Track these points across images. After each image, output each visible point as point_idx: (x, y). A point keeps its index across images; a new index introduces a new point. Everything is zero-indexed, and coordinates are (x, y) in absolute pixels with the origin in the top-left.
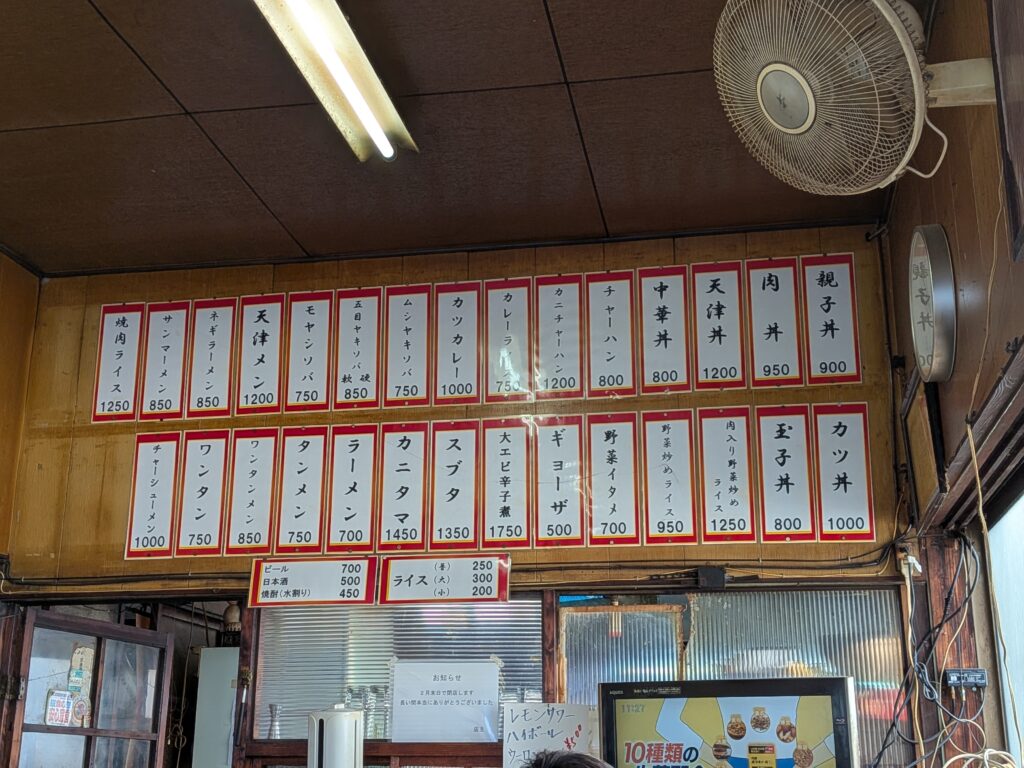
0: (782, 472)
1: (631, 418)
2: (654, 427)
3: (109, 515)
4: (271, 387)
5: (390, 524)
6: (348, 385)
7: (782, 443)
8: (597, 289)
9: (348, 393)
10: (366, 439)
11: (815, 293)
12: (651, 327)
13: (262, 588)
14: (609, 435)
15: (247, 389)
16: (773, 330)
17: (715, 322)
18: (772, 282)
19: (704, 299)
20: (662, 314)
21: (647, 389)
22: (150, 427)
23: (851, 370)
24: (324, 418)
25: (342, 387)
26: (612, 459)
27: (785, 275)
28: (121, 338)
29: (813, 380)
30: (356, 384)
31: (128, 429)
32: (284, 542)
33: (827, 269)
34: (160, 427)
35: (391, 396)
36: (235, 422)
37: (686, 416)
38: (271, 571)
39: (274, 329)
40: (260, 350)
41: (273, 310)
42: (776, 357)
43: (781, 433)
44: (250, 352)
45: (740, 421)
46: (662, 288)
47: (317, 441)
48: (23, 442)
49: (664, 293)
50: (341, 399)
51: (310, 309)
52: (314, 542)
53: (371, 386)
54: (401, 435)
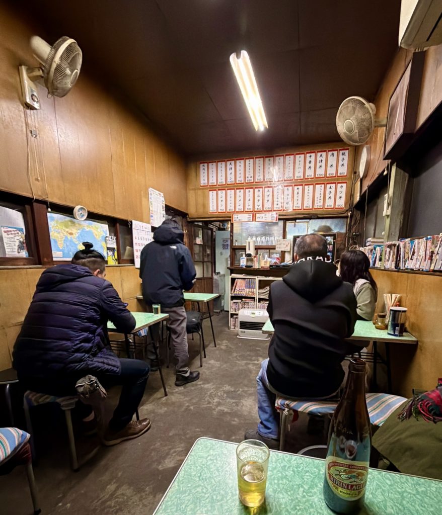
0: (329, 196)
1: (302, 185)
2: (306, 187)
3: (205, 206)
4: (233, 179)
5: (256, 207)
6: (248, 179)
7: (330, 190)
8: (297, 156)
9: (248, 180)
10: (251, 190)
11: (341, 157)
12: (308, 165)
13: (234, 219)
14: (298, 189)
15: (228, 180)
16: (332, 166)
17: (320, 164)
18: (333, 155)
19: (319, 159)
20: (310, 162)
21: (306, 179)
22: (211, 188)
23: (345, 174)
24: (243, 186)
25: (247, 179)
26: (298, 193)
27: (335, 153)
28: (204, 169)
29: (338, 177)
30: (250, 178)
31: (207, 188)
32: (237, 210)
33: (344, 151)
34: (213, 188)
35: (256, 181)
36: (226, 187)
37: (313, 184)
38: (235, 216)
39: (233, 167)
40: (230, 171)
41: (233, 162)
42: (331, 171)
43: (330, 188)
44: (229, 172)
45: (323, 185)
46: (311, 156)
47: (242, 190)
48: (188, 191)
49: (311, 157)
50: (247, 182)
51: (240, 162)
52: (242, 210)
53: (252, 179)
54: (258, 189)
